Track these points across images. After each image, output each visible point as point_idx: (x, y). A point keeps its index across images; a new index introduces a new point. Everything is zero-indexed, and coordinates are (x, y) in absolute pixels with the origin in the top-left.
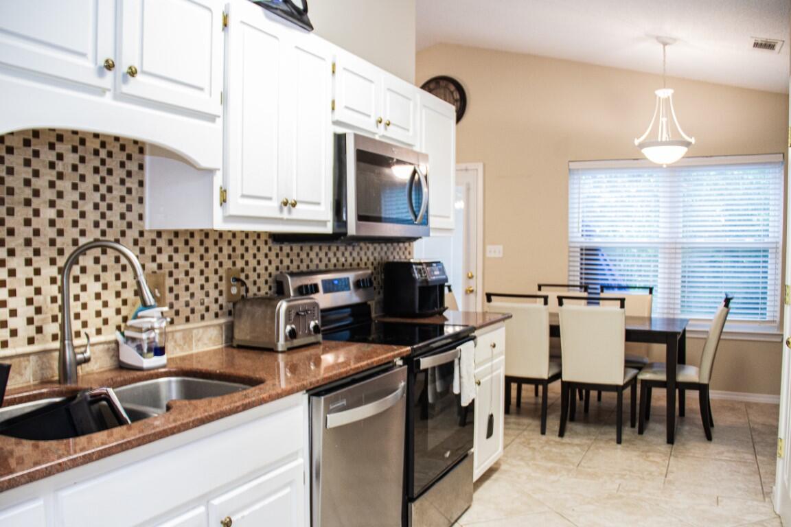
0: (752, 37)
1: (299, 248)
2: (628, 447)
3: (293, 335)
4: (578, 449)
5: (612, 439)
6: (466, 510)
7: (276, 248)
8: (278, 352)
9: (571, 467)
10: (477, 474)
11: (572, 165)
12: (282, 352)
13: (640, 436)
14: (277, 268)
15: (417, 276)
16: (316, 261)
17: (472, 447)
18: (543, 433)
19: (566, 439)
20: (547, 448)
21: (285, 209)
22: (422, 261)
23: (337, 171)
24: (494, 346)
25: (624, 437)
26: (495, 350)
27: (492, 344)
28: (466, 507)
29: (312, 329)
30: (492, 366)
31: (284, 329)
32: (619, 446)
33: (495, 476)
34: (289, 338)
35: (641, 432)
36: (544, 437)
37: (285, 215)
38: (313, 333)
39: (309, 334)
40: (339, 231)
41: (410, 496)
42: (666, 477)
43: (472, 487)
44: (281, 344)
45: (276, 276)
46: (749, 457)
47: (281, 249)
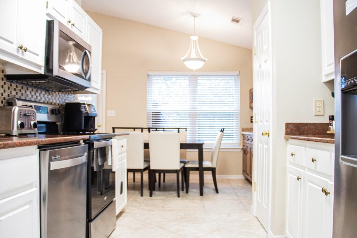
0: (232, 16)
1: (21, 87)
2: (183, 198)
3: (22, 126)
4: (160, 201)
5: (175, 196)
6: (113, 230)
7: (8, 84)
8: (13, 136)
9: (160, 208)
10: (117, 212)
11: (149, 73)
12: (15, 136)
13: (187, 194)
14: (9, 95)
15: (83, 110)
16: (30, 96)
17: (115, 197)
18: (142, 195)
19: (153, 197)
20: (145, 202)
21: (21, 51)
22: (85, 103)
23: (47, 40)
24: (123, 147)
25: (181, 195)
26: (123, 148)
27: (122, 146)
28: (113, 229)
29: (32, 126)
30: (122, 157)
31: (17, 122)
32: (179, 198)
33: (123, 215)
34: (19, 128)
35: (187, 192)
36: (142, 198)
37: (20, 55)
38: (32, 128)
39: (30, 128)
40: (47, 74)
41: (90, 219)
42: (204, 208)
43: (115, 218)
44: (15, 131)
45: (8, 100)
46: (236, 198)
47: (11, 85)
